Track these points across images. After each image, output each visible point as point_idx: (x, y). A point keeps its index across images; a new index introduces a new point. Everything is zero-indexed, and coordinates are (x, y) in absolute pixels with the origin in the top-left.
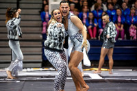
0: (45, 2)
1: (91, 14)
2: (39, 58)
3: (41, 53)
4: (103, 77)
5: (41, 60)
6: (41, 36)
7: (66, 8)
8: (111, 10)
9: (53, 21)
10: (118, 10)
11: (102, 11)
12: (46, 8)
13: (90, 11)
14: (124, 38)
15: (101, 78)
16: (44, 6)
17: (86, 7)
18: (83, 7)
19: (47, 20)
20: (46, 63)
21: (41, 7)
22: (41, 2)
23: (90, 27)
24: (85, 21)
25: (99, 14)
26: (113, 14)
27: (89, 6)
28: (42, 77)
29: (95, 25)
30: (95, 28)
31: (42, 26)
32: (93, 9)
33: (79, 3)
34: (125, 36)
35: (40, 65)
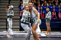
0: (21, 2)
1: (41, 8)
2: (19, 27)
3: (19, 25)
4: (47, 35)
5: (19, 28)
6: (19, 17)
7: (31, 5)
8: (51, 6)
9: (25, 11)
10: (54, 6)
11: (46, 6)
12: (22, 5)
13: (41, 6)
14: (56, 18)
15: (46, 36)
16: (21, 4)
17: (39, 5)
18: (38, 4)
19: (22, 10)
20: (21, 29)
21: (19, 4)
22: (19, 2)
23: (41, 13)
24: (39, 11)
25: (45, 8)
26: (51, 7)
27: (41, 4)
28: (20, 35)
29: (44, 12)
30: (43, 14)
31: (20, 13)
32: (42, 5)
33: (36, 3)
34: (57, 17)
35: (19, 30)
